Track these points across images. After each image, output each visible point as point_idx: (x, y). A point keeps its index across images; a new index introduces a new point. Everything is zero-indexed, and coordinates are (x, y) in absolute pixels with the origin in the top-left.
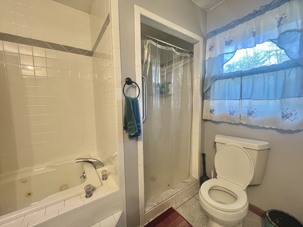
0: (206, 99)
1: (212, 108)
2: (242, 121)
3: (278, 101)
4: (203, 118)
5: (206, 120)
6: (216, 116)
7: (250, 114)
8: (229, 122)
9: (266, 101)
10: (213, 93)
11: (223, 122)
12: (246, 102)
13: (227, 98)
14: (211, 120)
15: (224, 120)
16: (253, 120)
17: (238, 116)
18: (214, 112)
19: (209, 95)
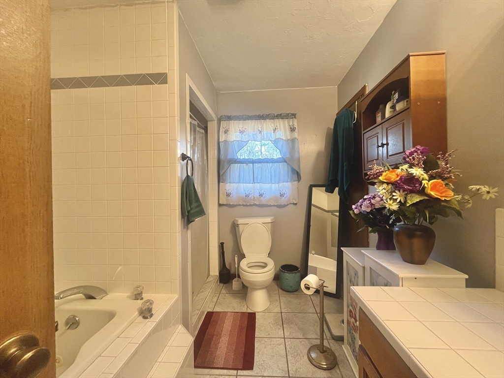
0: (222, 182)
1: (228, 192)
2: (255, 202)
3: (277, 184)
4: (220, 203)
5: (223, 205)
6: (233, 200)
7: (261, 195)
8: (245, 204)
9: (270, 184)
10: (230, 177)
11: (240, 205)
12: (257, 185)
13: (241, 181)
14: (228, 203)
15: (240, 203)
16: (264, 200)
17: (253, 198)
18: (231, 196)
19: (224, 177)
